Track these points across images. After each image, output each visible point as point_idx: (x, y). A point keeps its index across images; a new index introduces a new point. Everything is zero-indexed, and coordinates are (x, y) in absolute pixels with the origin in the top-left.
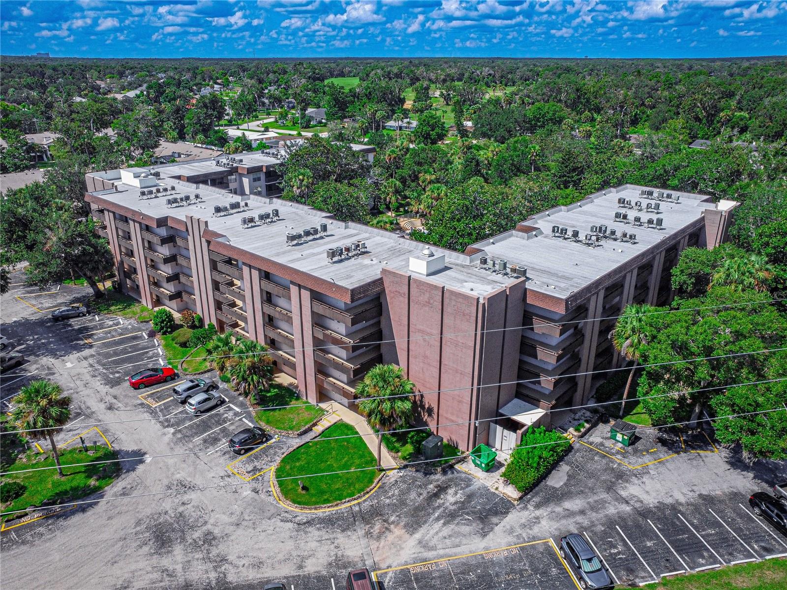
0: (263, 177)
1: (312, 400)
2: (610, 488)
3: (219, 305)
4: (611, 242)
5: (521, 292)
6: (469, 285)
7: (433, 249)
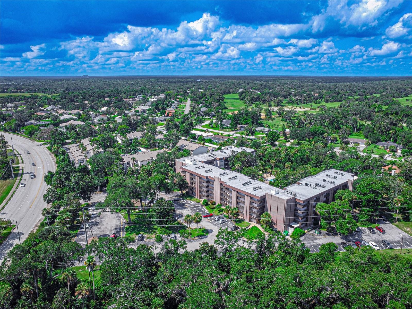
0: (223, 161)
1: (248, 221)
2: (312, 241)
3: (221, 199)
4: (320, 187)
5: (294, 199)
6: (284, 197)
7: (276, 188)
